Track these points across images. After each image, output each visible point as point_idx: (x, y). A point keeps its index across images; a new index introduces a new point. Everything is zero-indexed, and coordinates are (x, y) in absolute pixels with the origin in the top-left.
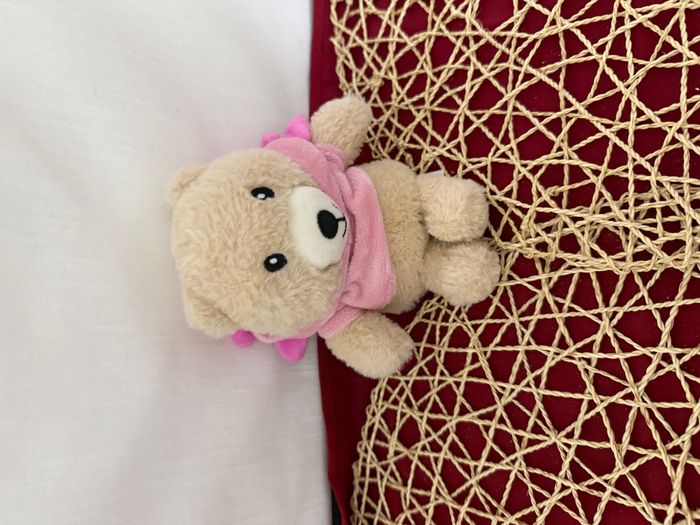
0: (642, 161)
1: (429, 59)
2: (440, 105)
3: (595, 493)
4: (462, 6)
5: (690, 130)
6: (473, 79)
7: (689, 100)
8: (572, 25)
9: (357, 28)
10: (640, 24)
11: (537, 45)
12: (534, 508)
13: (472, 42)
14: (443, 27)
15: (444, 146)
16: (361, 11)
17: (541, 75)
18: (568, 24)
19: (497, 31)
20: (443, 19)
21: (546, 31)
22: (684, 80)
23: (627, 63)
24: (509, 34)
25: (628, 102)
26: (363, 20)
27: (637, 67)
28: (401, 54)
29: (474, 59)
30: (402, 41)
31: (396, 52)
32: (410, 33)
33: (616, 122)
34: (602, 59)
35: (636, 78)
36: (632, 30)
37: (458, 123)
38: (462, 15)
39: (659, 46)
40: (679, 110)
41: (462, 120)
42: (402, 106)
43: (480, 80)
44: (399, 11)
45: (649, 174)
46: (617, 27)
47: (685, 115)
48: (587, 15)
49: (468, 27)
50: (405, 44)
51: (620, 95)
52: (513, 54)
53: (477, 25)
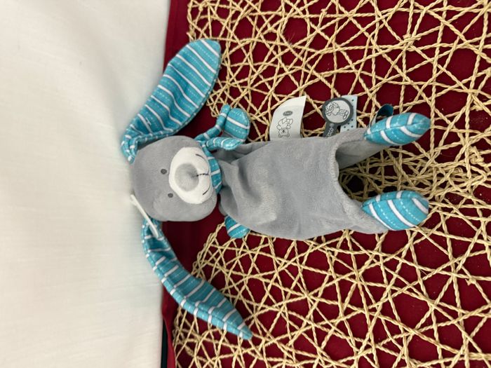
1: (251, 57)
2: (257, 88)
3: (325, 329)
4: (275, 25)
6: (278, 74)
7: (405, 105)
8: (342, 49)
9: (205, 28)
10: (381, 56)
11: (320, 57)
12: (289, 335)
13: (279, 49)
14: (262, 37)
15: (258, 114)
16: (209, 16)
17: (321, 77)
18: (339, 48)
19: (296, 45)
20: (263, 31)
21: (325, 50)
22: (402, 93)
23: (371, 77)
24: (304, 48)
25: (371, 101)
26: (209, 23)
27: (378, 81)
28: (234, 50)
29: (280, 61)
30: (235, 41)
31: (230, 49)
32: (240, 38)
33: (363, 112)
34: (358, 73)
35: (376, 87)
36: (377, 58)
37: (267, 101)
38: (275, 31)
39: (390, 71)
40: (398, 110)
41: (270, 100)
42: (233, 84)
43: (283, 75)
44: (234, 21)
46: (368, 55)
48: (351, 44)
49: (278, 39)
50: (237, 44)
51: (366, 96)
52: (305, 61)
53: (284, 39)
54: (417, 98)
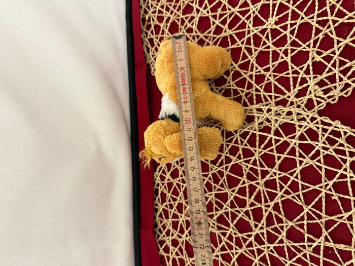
0: (258, 87)
4: (191, 23)
5: (274, 75)
7: (273, 64)
8: (232, 32)
10: (256, 34)
11: (220, 40)
13: (196, 38)
14: (185, 31)
18: (229, 32)
19: (205, 34)
20: (185, 28)
21: (223, 35)
22: (271, 56)
23: (252, 48)
24: (210, 35)
25: (253, 64)
27: (256, 50)
32: (172, 33)
33: (249, 72)
34: (243, 46)
35: (255, 54)
36: (253, 36)
38: (192, 27)
39: (262, 43)
40: (269, 67)
44: (167, 24)
45: (260, 92)
46: (248, 34)
47: (272, 69)
48: (238, 29)
49: (194, 32)
51: (249, 61)
52: (211, 43)
53: (197, 31)
54: (280, 58)
